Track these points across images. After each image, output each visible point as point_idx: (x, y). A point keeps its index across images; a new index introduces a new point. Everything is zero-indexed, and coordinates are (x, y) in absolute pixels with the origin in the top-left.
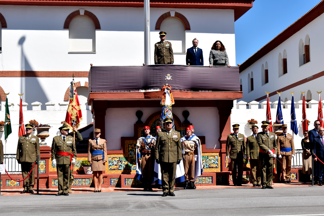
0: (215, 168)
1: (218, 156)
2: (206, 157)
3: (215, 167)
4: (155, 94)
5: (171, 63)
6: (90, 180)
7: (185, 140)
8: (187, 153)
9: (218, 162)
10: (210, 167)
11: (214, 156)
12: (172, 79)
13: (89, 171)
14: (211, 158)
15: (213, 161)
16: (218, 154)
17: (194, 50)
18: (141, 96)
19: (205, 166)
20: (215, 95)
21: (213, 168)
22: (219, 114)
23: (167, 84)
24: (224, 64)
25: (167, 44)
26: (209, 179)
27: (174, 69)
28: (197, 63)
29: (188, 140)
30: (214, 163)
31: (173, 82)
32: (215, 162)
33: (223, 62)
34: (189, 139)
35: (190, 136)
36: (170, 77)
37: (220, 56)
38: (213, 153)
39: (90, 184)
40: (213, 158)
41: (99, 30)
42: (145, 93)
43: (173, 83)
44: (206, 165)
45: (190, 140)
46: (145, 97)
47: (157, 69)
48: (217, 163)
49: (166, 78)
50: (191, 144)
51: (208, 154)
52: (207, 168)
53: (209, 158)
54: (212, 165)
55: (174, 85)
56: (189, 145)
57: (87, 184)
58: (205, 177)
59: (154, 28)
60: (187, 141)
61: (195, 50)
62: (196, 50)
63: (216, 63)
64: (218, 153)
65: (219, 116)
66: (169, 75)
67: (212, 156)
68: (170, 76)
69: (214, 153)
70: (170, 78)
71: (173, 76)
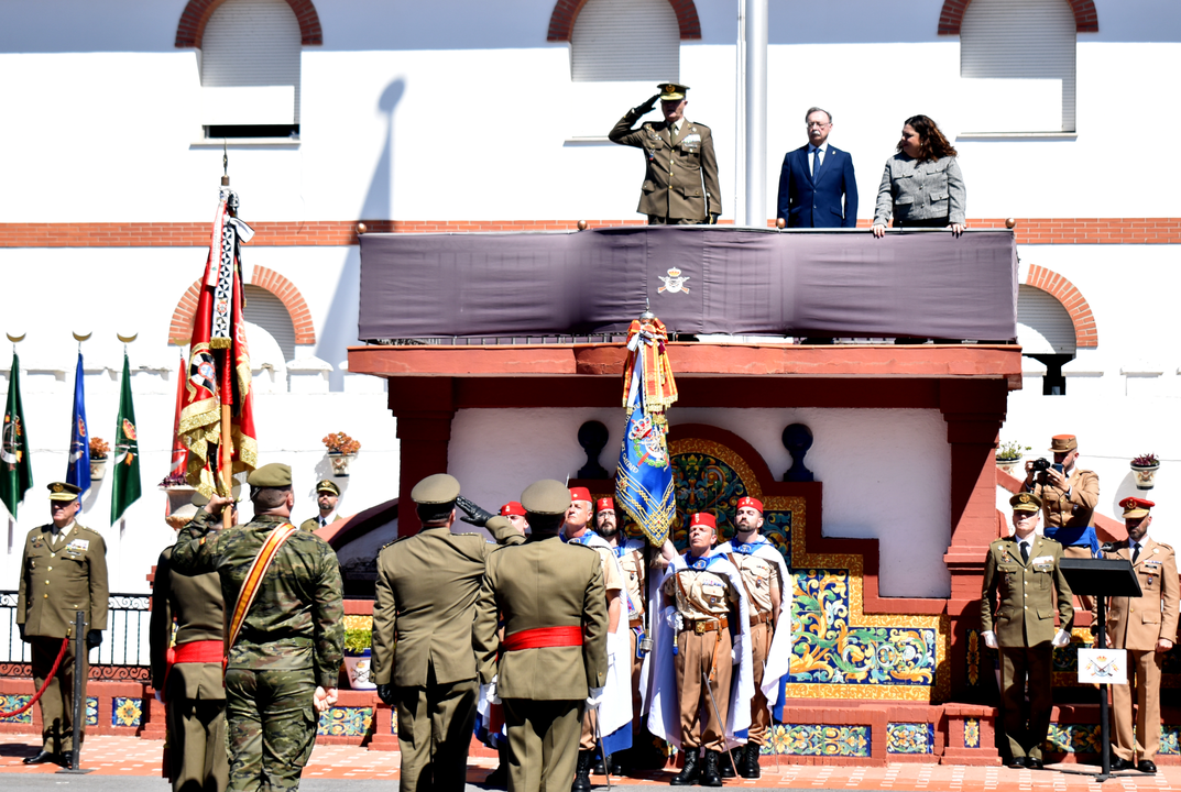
0: (918, 682)
1: (933, 630)
2: (880, 632)
3: (921, 680)
4: (612, 355)
5: (706, 221)
6: (362, 714)
7: (683, 570)
8: (690, 625)
9: (933, 656)
10: (895, 681)
11: (917, 630)
12: (687, 291)
13: (360, 678)
14: (905, 637)
15: (910, 653)
16: (935, 622)
17: (811, 156)
18: (564, 365)
19: (875, 673)
20: (893, 362)
21: (909, 682)
22: (949, 442)
23: (649, 315)
24: (944, 221)
25: (692, 133)
26: (856, 734)
27: (701, 247)
28: (817, 215)
29: (696, 571)
30: (915, 660)
31: (692, 302)
32: (919, 656)
33: (939, 211)
34: (698, 565)
35: (703, 550)
36: (681, 280)
37: (919, 184)
38: (913, 615)
39: (362, 731)
40: (911, 640)
41: (695, 41)
42: (577, 351)
43: (692, 309)
44: (881, 669)
45: (703, 570)
46: (579, 369)
47: (626, 247)
48: (931, 660)
49: (663, 284)
50: (708, 590)
51: (888, 618)
52: (881, 682)
53: (894, 638)
54: (907, 672)
55: (698, 317)
56: (697, 593)
57: (350, 730)
58: (838, 726)
59: (935, 27)
60: (692, 573)
61: (816, 157)
62: (822, 156)
63: (903, 217)
64: (935, 615)
65: (947, 448)
66: (674, 272)
67: (908, 630)
68: (682, 275)
69: (918, 615)
70: (681, 285)
71: (694, 275)
